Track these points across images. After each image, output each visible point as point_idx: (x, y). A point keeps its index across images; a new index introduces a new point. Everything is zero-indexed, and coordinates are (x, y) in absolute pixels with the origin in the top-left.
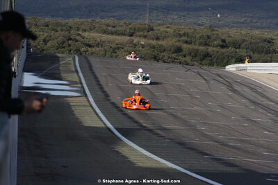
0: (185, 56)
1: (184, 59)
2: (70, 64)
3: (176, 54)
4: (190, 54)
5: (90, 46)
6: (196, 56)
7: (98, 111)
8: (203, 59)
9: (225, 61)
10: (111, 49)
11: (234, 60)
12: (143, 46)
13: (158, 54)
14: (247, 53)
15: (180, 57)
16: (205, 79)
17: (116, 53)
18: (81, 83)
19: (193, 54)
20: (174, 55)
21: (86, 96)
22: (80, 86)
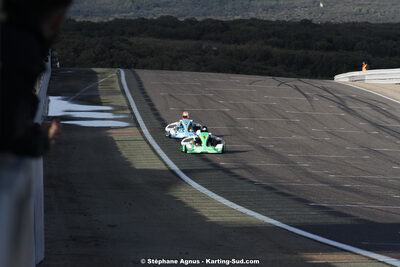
0: (276, 65)
1: (275, 69)
2: (113, 82)
3: (262, 63)
4: (283, 61)
5: (140, 56)
6: (291, 63)
7: (156, 147)
8: (302, 68)
9: (334, 68)
10: (171, 59)
11: (345, 67)
12: (216, 53)
13: (237, 64)
15: (269, 67)
16: (306, 96)
18: (131, 109)
19: (287, 61)
20: (260, 64)
21: (138, 126)
22: (129, 112)
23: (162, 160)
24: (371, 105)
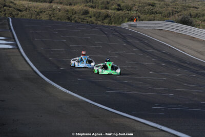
0: (91, 17)
1: (90, 19)
2: (5, 24)
3: (84, 16)
4: (94, 15)
5: (20, 11)
6: (99, 17)
8: (104, 19)
9: (120, 20)
10: (36, 13)
11: (127, 19)
12: (60, 10)
13: (71, 16)
14: (137, 14)
15: (87, 18)
16: (106, 34)
17: (40, 15)
19: (96, 15)
20: (83, 17)
21: (18, 48)
22: (13, 40)
23: (30, 66)
24: (139, 40)
